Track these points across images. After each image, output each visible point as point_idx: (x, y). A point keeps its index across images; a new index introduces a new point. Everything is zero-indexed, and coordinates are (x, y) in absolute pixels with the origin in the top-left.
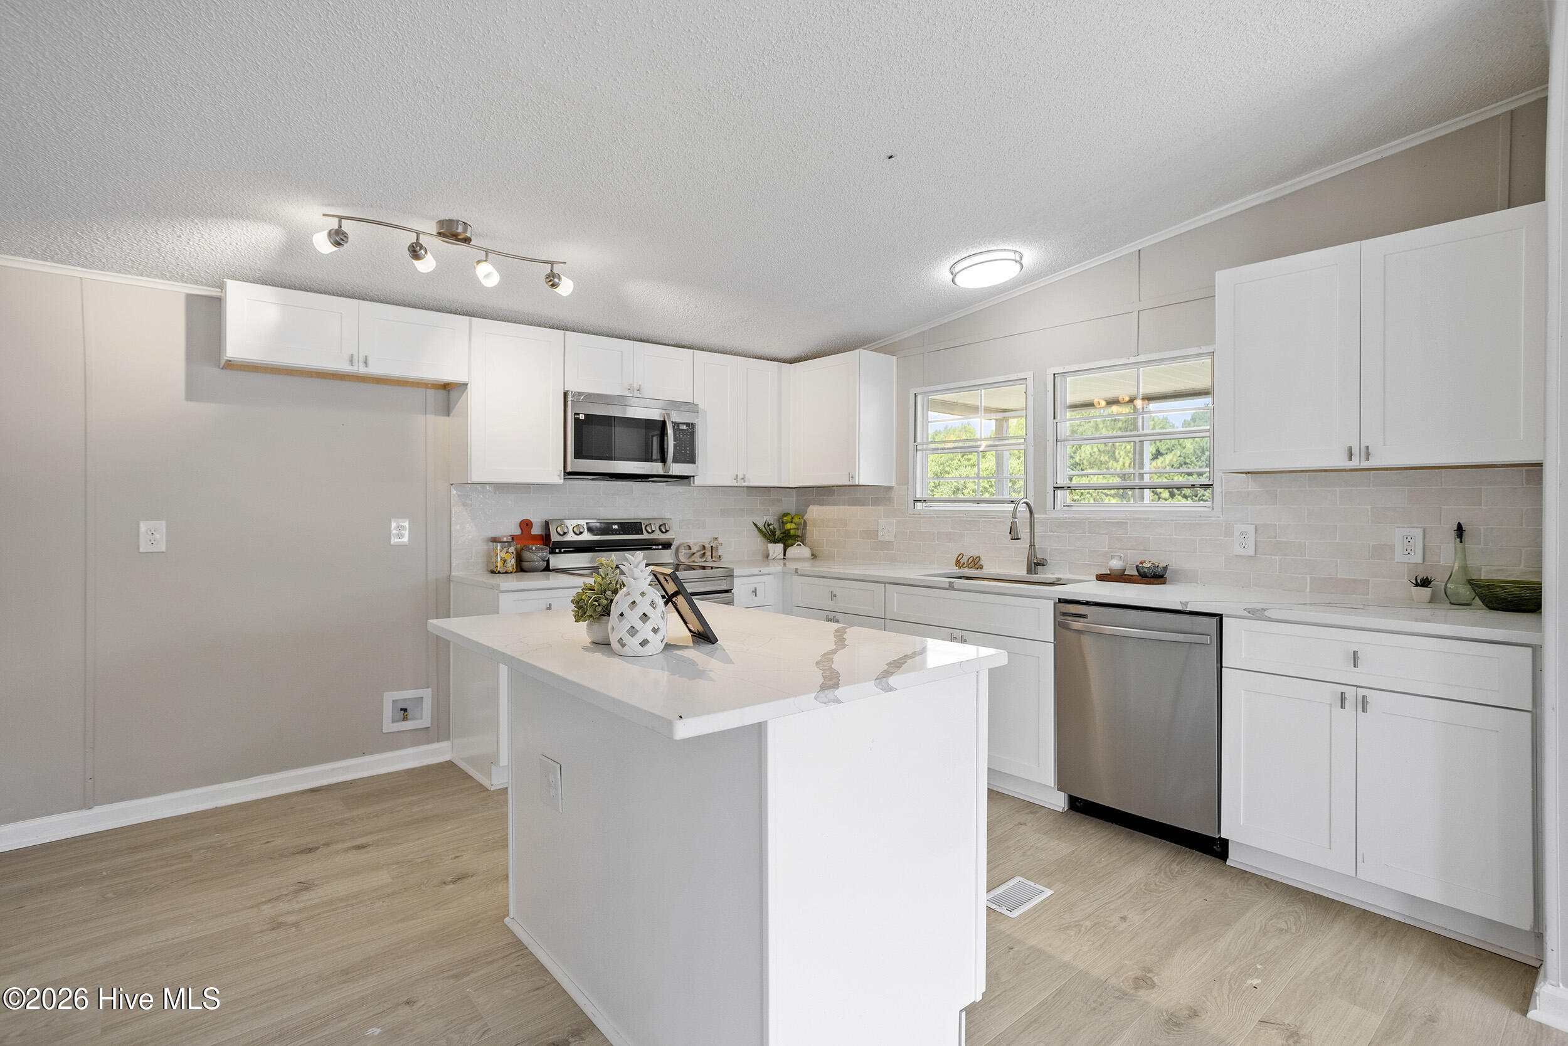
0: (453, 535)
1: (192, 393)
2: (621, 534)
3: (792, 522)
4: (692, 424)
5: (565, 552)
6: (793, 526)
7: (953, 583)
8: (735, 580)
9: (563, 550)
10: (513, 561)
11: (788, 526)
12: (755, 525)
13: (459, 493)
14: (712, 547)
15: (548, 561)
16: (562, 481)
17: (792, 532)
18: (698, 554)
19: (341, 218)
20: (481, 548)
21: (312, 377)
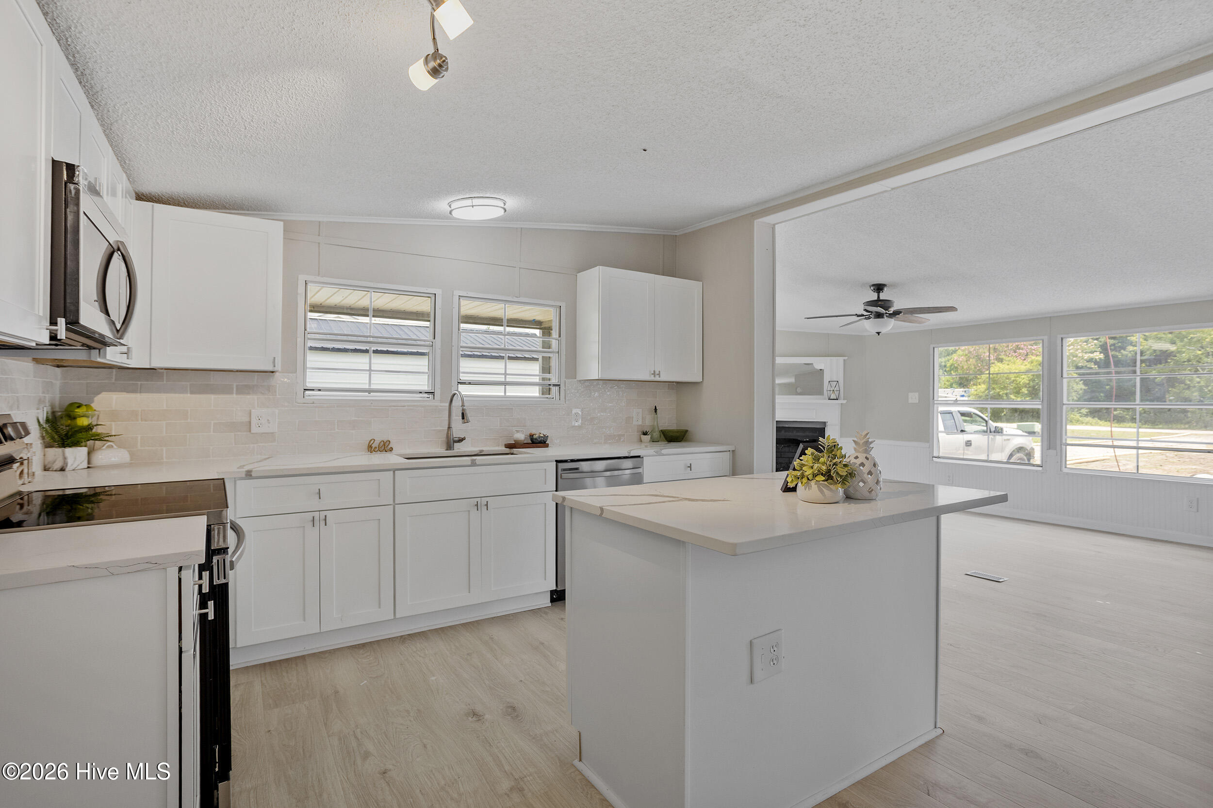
7: (475, 460)
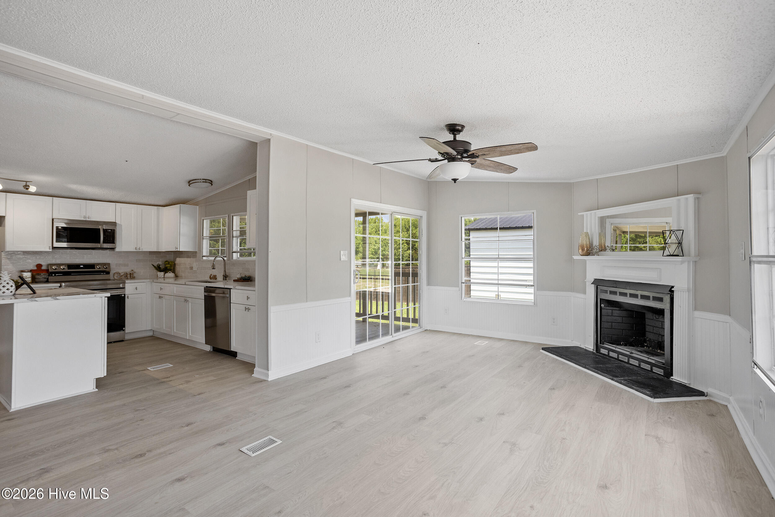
2: (85, 269)
3: (169, 264)
4: (113, 230)
5: (58, 275)
6: (169, 265)
8: (126, 284)
9: (56, 275)
11: (167, 266)
12: (153, 265)
13: (6, 255)
14: (130, 273)
15: (48, 279)
16: (51, 250)
17: (168, 268)
18: (124, 276)
20: (16, 274)
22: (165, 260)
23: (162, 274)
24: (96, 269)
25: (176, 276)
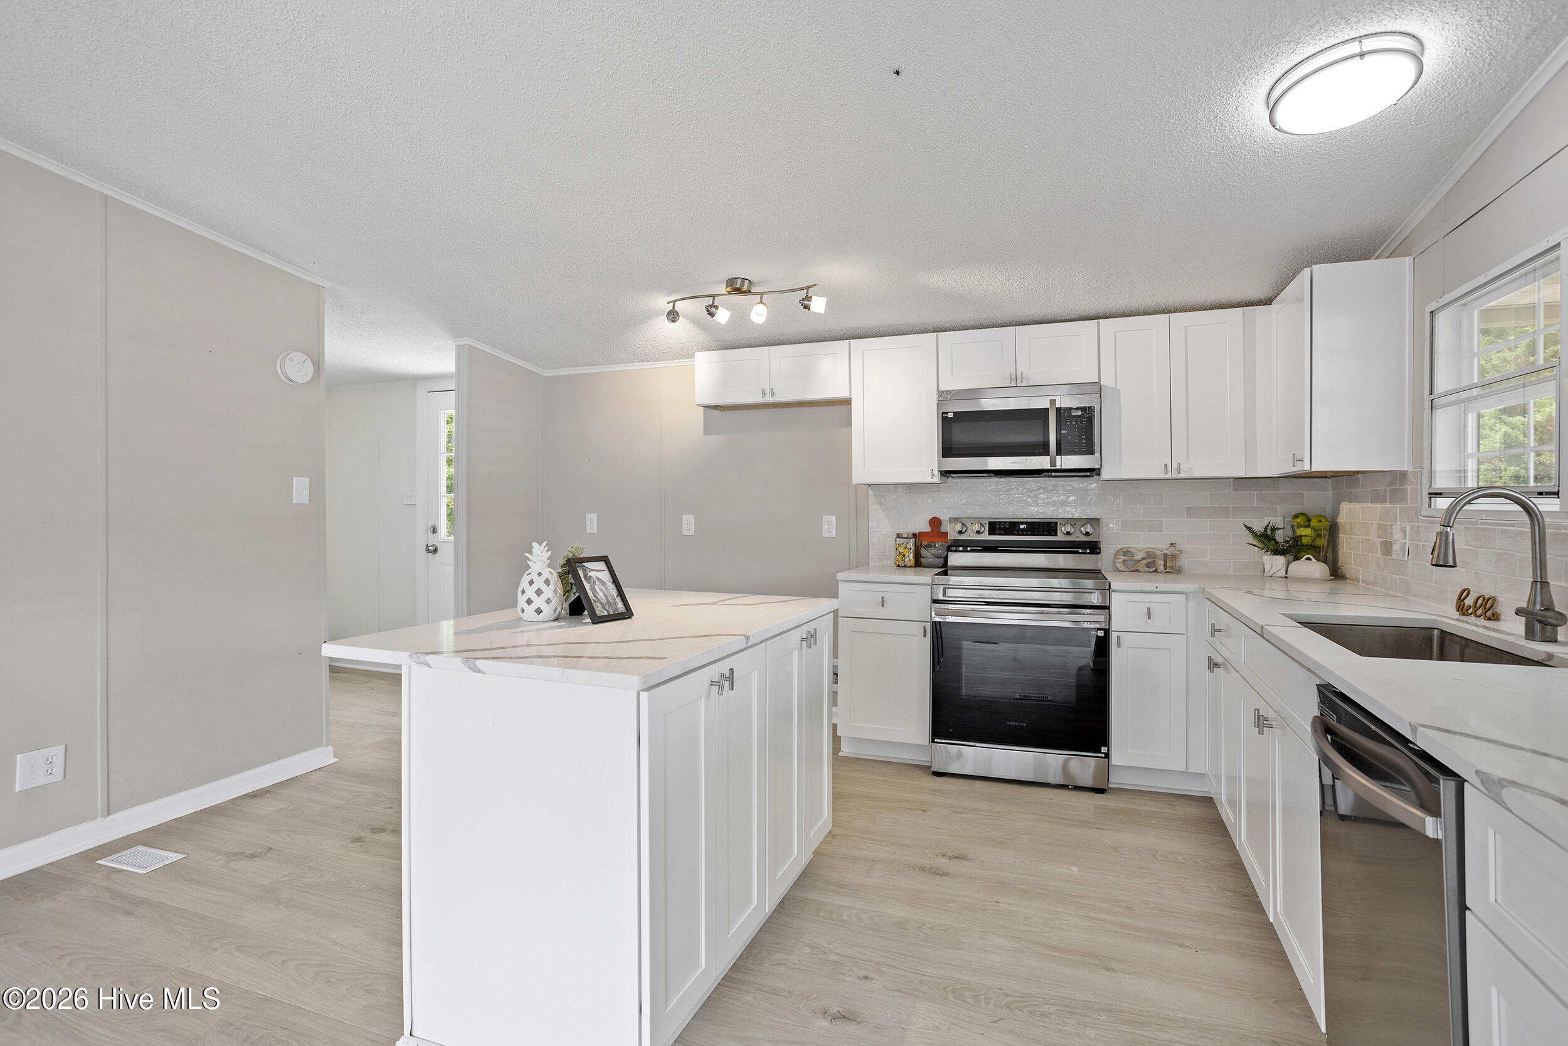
0: (871, 530)
1: (707, 431)
2: (1030, 535)
3: (1308, 526)
4: (1090, 408)
5: (972, 551)
6: (1307, 531)
8: (1114, 595)
9: (969, 549)
10: (912, 556)
11: (1302, 532)
12: (1249, 529)
13: (875, 494)
14: (1166, 555)
15: (946, 558)
16: (940, 480)
17: (1306, 541)
18: (1144, 562)
19: (674, 301)
20: (891, 542)
21: (769, 408)
22: (1298, 509)
23: (1276, 563)
24: (1060, 537)
25: (1336, 574)
